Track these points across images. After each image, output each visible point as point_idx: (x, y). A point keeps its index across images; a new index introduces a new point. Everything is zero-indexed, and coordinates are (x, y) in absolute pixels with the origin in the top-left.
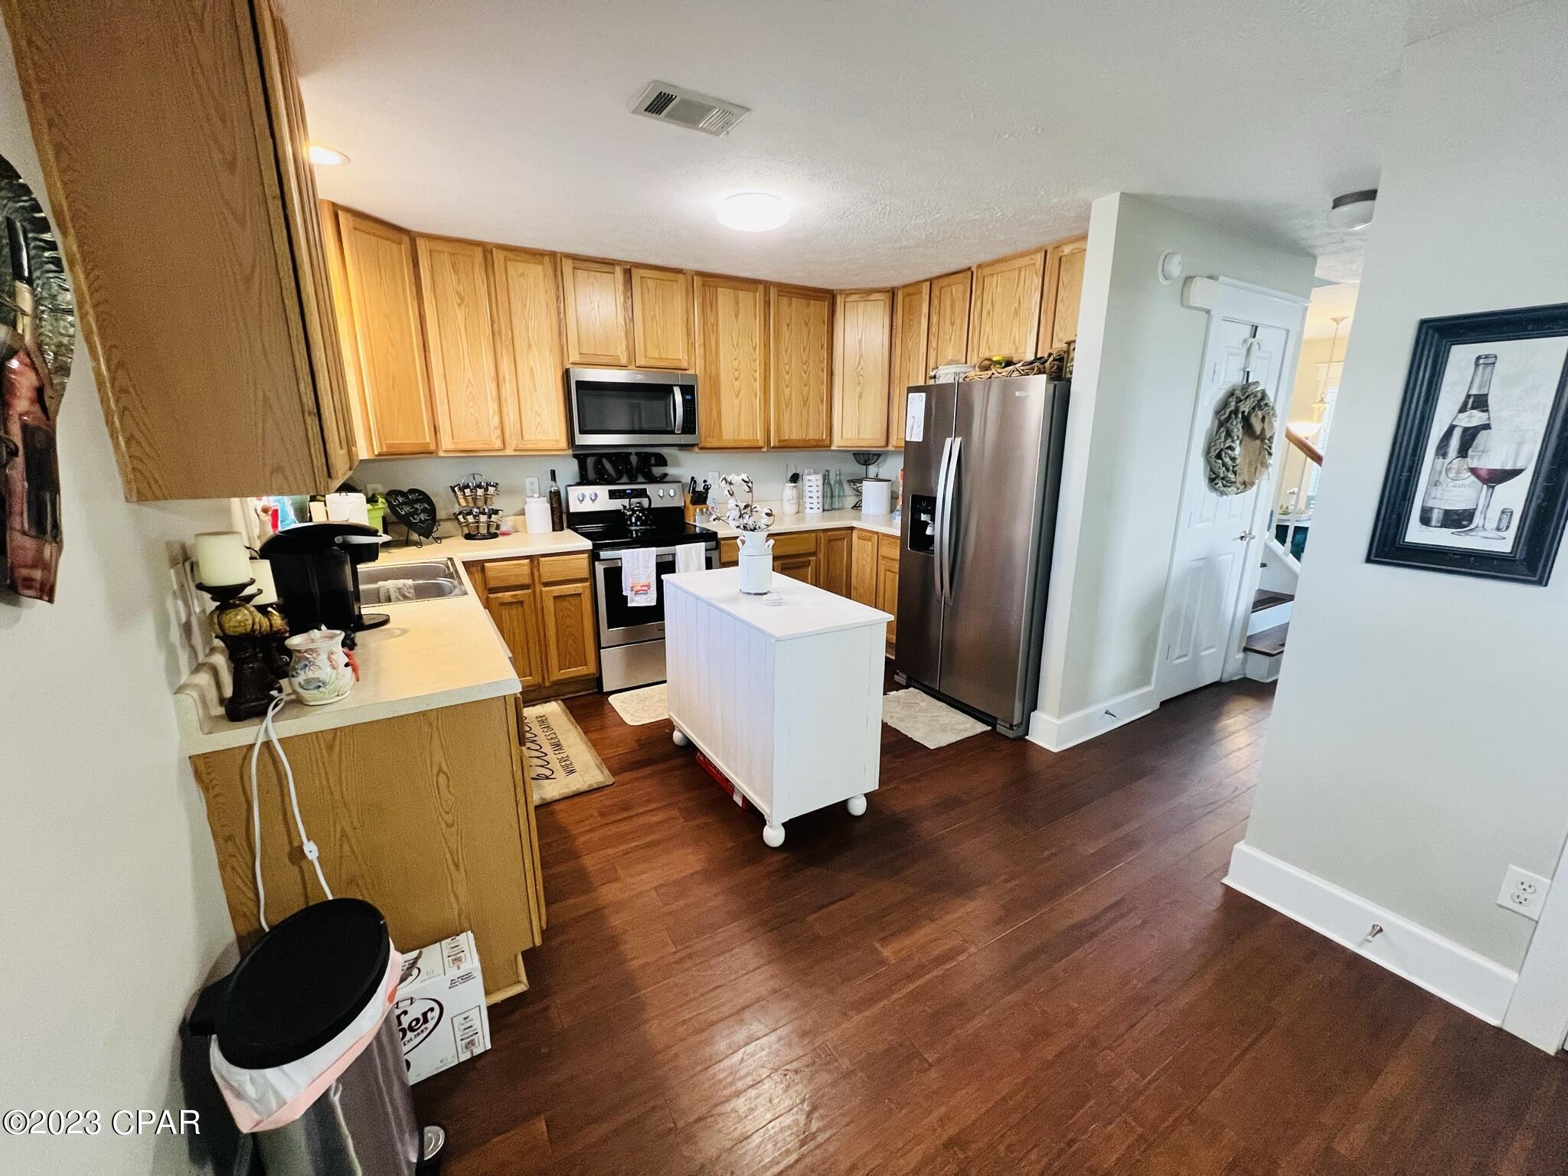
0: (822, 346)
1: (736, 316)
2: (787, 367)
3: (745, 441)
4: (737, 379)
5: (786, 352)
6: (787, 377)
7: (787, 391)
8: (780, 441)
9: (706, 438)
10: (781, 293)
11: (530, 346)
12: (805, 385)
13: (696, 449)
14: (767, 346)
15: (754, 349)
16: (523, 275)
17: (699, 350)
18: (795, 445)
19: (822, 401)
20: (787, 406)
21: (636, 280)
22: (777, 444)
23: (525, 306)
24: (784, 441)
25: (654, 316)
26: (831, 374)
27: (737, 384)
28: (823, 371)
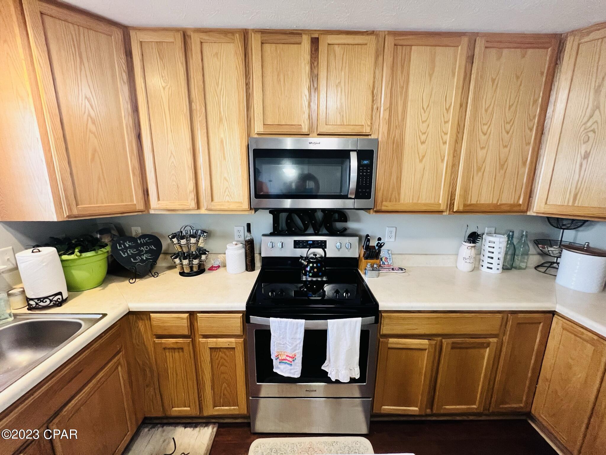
0: (535, 101)
1: (431, 76)
2: (485, 128)
3: (425, 205)
4: (423, 143)
5: (486, 111)
6: (483, 138)
7: (481, 154)
8: (465, 205)
9: (382, 202)
10: (489, 45)
11: (221, 120)
12: (506, 147)
13: (372, 211)
14: (463, 106)
15: (448, 110)
16: (217, 54)
17: (383, 114)
18: (483, 209)
19: (524, 163)
20: (479, 169)
21: (323, 47)
22: (461, 209)
23: (218, 84)
24: (470, 205)
25: (340, 83)
26: (541, 132)
27: (422, 148)
28: (531, 130)
